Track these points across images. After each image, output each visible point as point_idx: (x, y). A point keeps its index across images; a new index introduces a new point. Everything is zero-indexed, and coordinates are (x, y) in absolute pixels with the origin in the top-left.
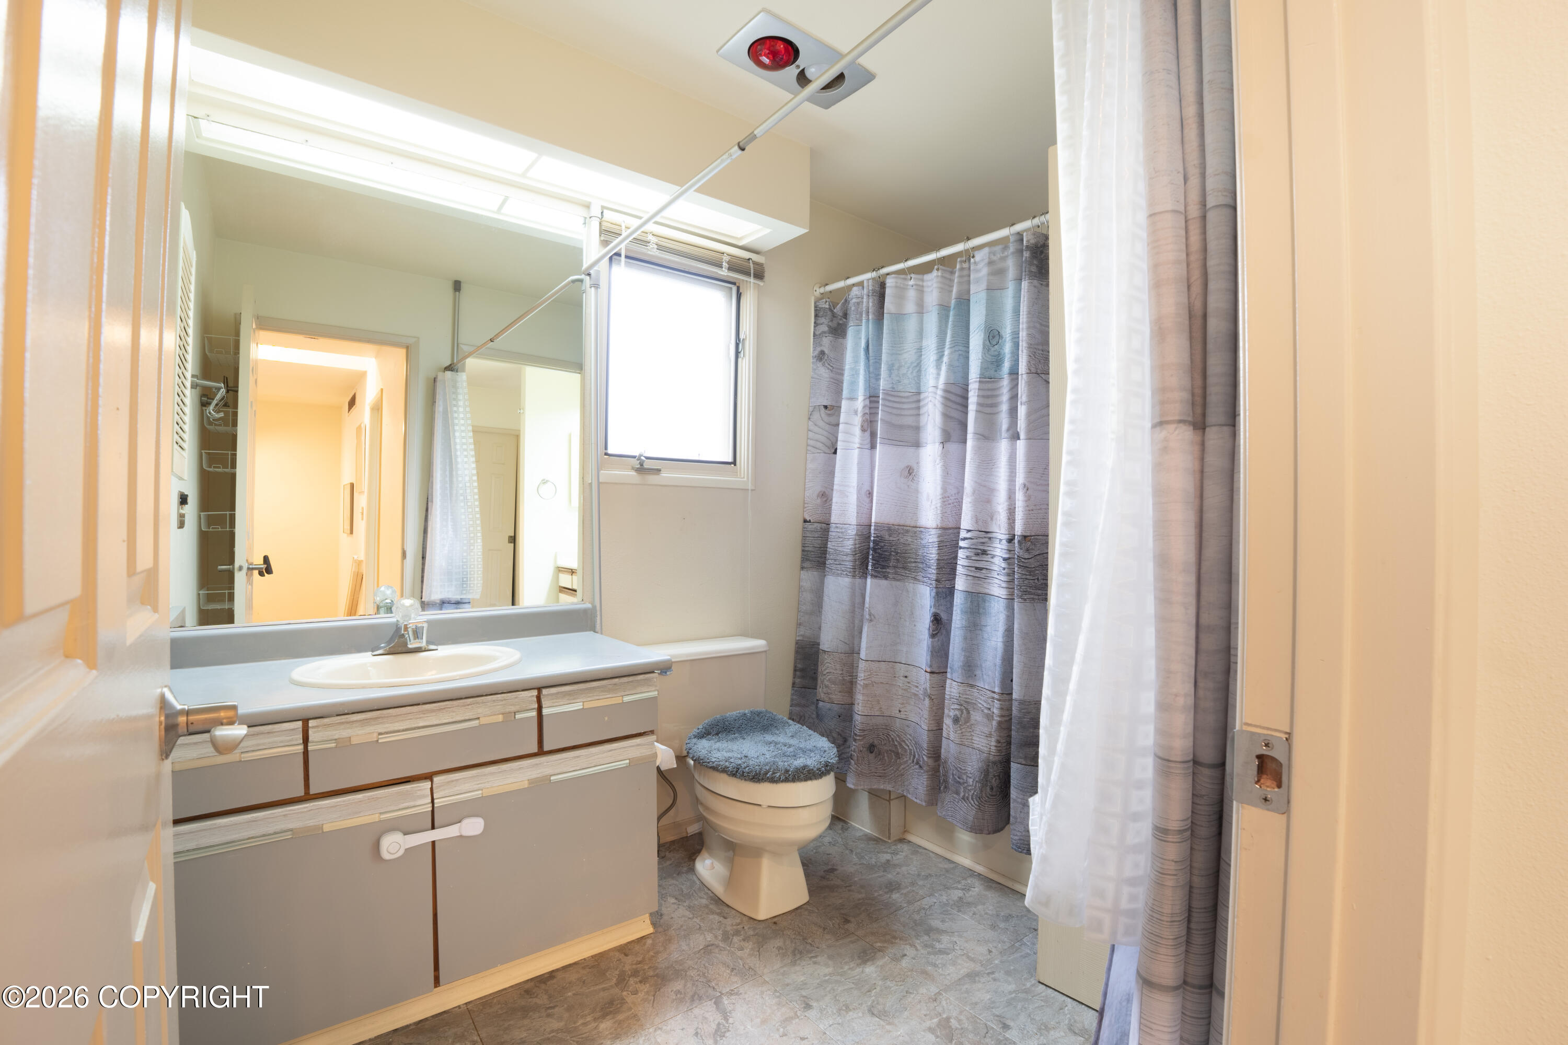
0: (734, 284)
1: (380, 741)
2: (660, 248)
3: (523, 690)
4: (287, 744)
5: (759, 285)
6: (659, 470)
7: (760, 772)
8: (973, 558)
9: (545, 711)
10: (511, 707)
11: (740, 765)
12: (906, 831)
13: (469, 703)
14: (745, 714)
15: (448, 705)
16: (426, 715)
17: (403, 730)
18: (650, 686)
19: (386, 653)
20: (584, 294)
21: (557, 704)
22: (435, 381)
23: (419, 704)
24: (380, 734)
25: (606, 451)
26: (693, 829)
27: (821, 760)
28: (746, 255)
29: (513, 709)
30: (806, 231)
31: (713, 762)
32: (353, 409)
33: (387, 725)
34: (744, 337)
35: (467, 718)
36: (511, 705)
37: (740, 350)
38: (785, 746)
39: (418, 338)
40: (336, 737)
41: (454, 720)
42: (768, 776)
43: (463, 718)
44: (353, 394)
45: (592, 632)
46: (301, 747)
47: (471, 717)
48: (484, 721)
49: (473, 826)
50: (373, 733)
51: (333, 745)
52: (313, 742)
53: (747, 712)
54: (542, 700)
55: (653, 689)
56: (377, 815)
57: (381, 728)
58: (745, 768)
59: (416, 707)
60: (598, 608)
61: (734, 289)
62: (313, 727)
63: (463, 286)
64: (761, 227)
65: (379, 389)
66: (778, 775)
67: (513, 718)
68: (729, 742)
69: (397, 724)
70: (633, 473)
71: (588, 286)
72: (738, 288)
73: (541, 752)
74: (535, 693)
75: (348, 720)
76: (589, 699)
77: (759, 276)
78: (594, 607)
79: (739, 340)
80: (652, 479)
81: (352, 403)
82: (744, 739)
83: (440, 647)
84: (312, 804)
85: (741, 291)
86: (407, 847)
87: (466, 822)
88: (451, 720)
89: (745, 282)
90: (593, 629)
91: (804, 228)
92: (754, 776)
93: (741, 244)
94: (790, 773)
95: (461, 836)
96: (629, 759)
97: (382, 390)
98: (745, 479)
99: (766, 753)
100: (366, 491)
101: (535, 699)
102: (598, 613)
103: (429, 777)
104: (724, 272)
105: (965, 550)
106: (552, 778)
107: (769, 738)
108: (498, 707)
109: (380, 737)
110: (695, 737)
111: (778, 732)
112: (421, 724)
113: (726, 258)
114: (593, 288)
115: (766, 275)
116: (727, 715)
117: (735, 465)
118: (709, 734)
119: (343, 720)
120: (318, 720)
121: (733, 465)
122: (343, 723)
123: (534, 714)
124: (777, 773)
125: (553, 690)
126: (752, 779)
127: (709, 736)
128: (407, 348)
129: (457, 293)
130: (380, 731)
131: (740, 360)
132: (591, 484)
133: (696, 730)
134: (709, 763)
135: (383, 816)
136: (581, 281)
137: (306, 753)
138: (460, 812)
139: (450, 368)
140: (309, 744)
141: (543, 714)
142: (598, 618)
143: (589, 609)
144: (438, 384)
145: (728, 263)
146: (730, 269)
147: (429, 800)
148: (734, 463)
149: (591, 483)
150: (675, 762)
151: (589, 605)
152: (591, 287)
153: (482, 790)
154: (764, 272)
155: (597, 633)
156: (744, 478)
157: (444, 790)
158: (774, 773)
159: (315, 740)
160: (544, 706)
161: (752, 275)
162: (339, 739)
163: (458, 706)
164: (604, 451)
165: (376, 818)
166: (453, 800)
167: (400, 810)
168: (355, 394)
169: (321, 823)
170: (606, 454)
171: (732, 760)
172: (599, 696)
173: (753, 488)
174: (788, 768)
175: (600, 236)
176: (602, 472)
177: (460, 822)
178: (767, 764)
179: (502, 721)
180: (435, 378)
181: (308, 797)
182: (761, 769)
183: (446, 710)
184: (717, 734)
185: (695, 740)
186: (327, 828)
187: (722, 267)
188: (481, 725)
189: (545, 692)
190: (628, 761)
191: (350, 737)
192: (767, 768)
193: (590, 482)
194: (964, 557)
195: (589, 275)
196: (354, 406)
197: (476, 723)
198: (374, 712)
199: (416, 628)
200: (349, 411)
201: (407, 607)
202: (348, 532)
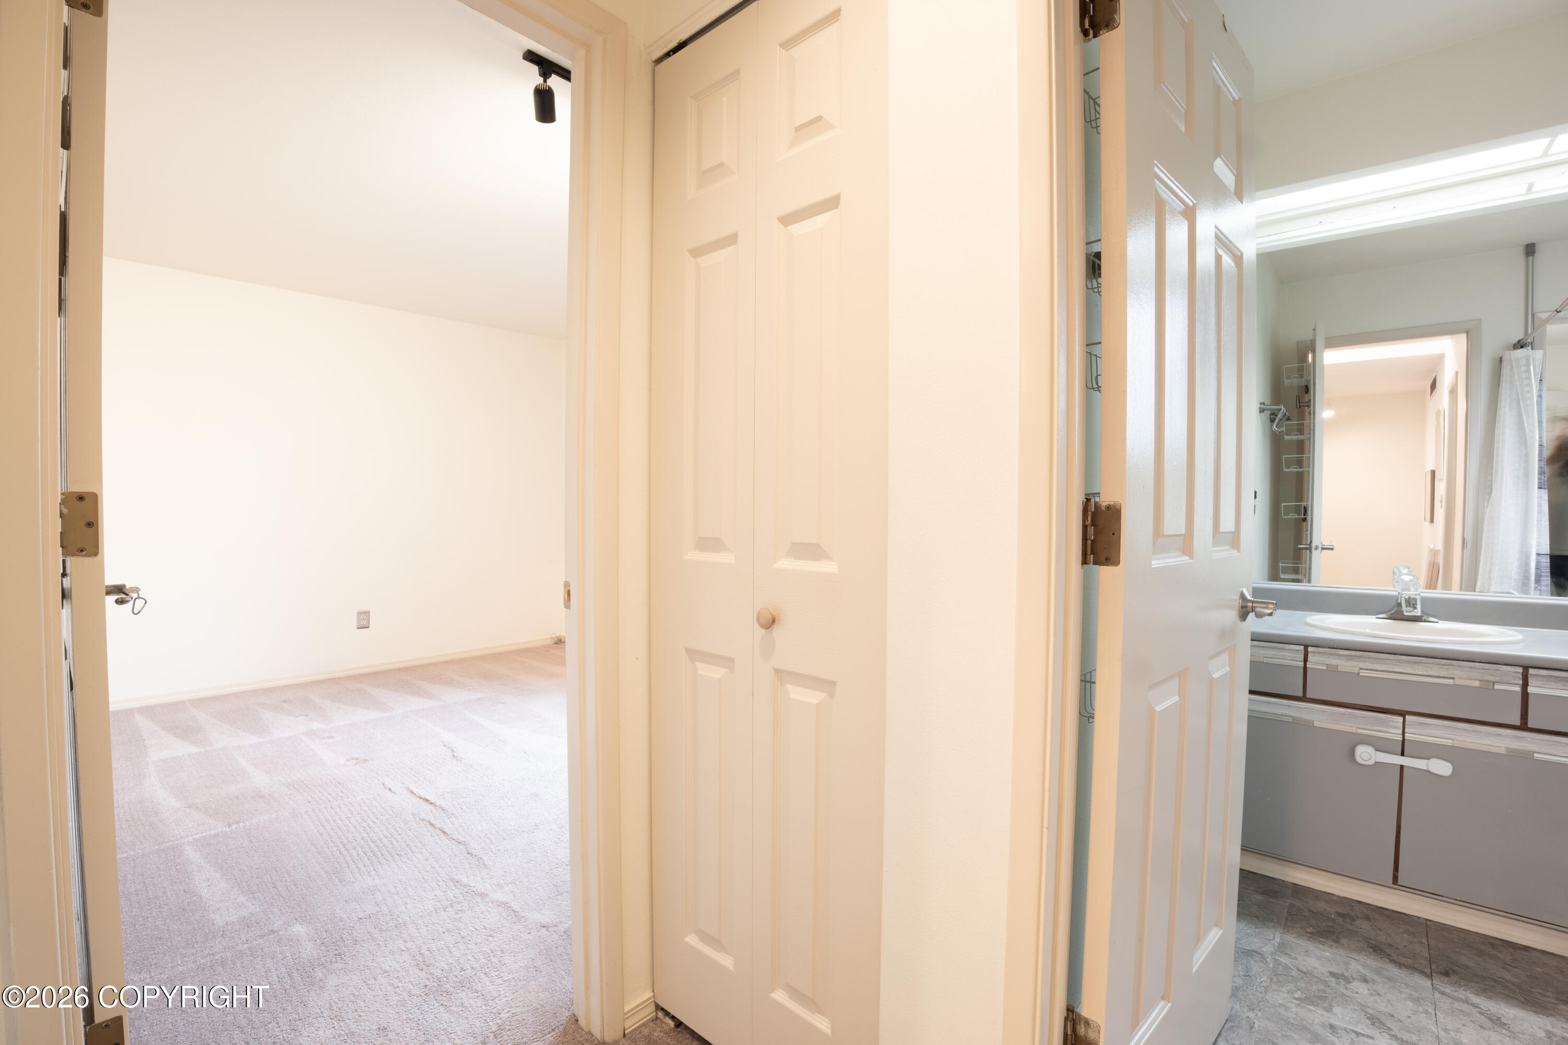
1: (1361, 674)
3: (1507, 665)
4: (1293, 659)
9: (1531, 690)
10: (1489, 676)
13: (1444, 663)
15: (1424, 661)
16: (1402, 664)
17: (1381, 671)
19: (1388, 617)
21: (1545, 685)
22: (1501, 360)
23: (1396, 654)
24: (1361, 669)
29: (1492, 678)
32: (1434, 392)
33: (1368, 664)
35: (1441, 675)
39: (1479, 322)
40: (1328, 663)
41: (1428, 674)
43: (1437, 675)
44: (1433, 377)
46: (1302, 663)
47: (1446, 676)
48: (1458, 682)
49: (1442, 768)
50: (1356, 667)
51: (1325, 668)
52: (1310, 662)
54: (1529, 678)
56: (1355, 728)
57: (1362, 665)
59: (1393, 655)
62: (1311, 652)
63: (1537, 247)
65: (1455, 371)
67: (1491, 687)
69: (1375, 665)
73: (1524, 727)
74: (1521, 670)
75: (1336, 653)
81: (1433, 386)
83: (1440, 622)
84: (1307, 704)
86: (1377, 761)
87: (1433, 761)
88: (1425, 673)
95: (1428, 771)
97: (1457, 373)
100: (1444, 479)
101: (1521, 676)
103: (1403, 714)
106: (1535, 755)
108: (1475, 673)
109: (1361, 671)
112: (1398, 670)
119: (1332, 652)
120: (1315, 648)
122: (1333, 654)
123: (1519, 688)
125: (1542, 673)
128: (1467, 332)
129: (1531, 257)
130: (1362, 667)
135: (1359, 730)
137: (1305, 668)
138: (1429, 751)
139: (1521, 344)
140: (1308, 663)
141: (1529, 691)
144: (1505, 363)
147: (1400, 731)
153: (1453, 740)
157: (1415, 728)
159: (1312, 661)
160: (1530, 684)
162: (1329, 664)
163: (1432, 663)
165: (1354, 730)
166: (1421, 739)
167: (1374, 730)
168: (1435, 377)
169: (1313, 719)
177: (1428, 759)
179: (1479, 687)
180: (1501, 358)
181: (1304, 698)
183: (1422, 664)
186: (1316, 724)
188: (1455, 685)
189: (1532, 671)
191: (1337, 666)
196: (1435, 390)
197: (1450, 682)
198: (1357, 652)
199: (1409, 598)
200: (1431, 394)
201: (1407, 582)
202: (1429, 520)
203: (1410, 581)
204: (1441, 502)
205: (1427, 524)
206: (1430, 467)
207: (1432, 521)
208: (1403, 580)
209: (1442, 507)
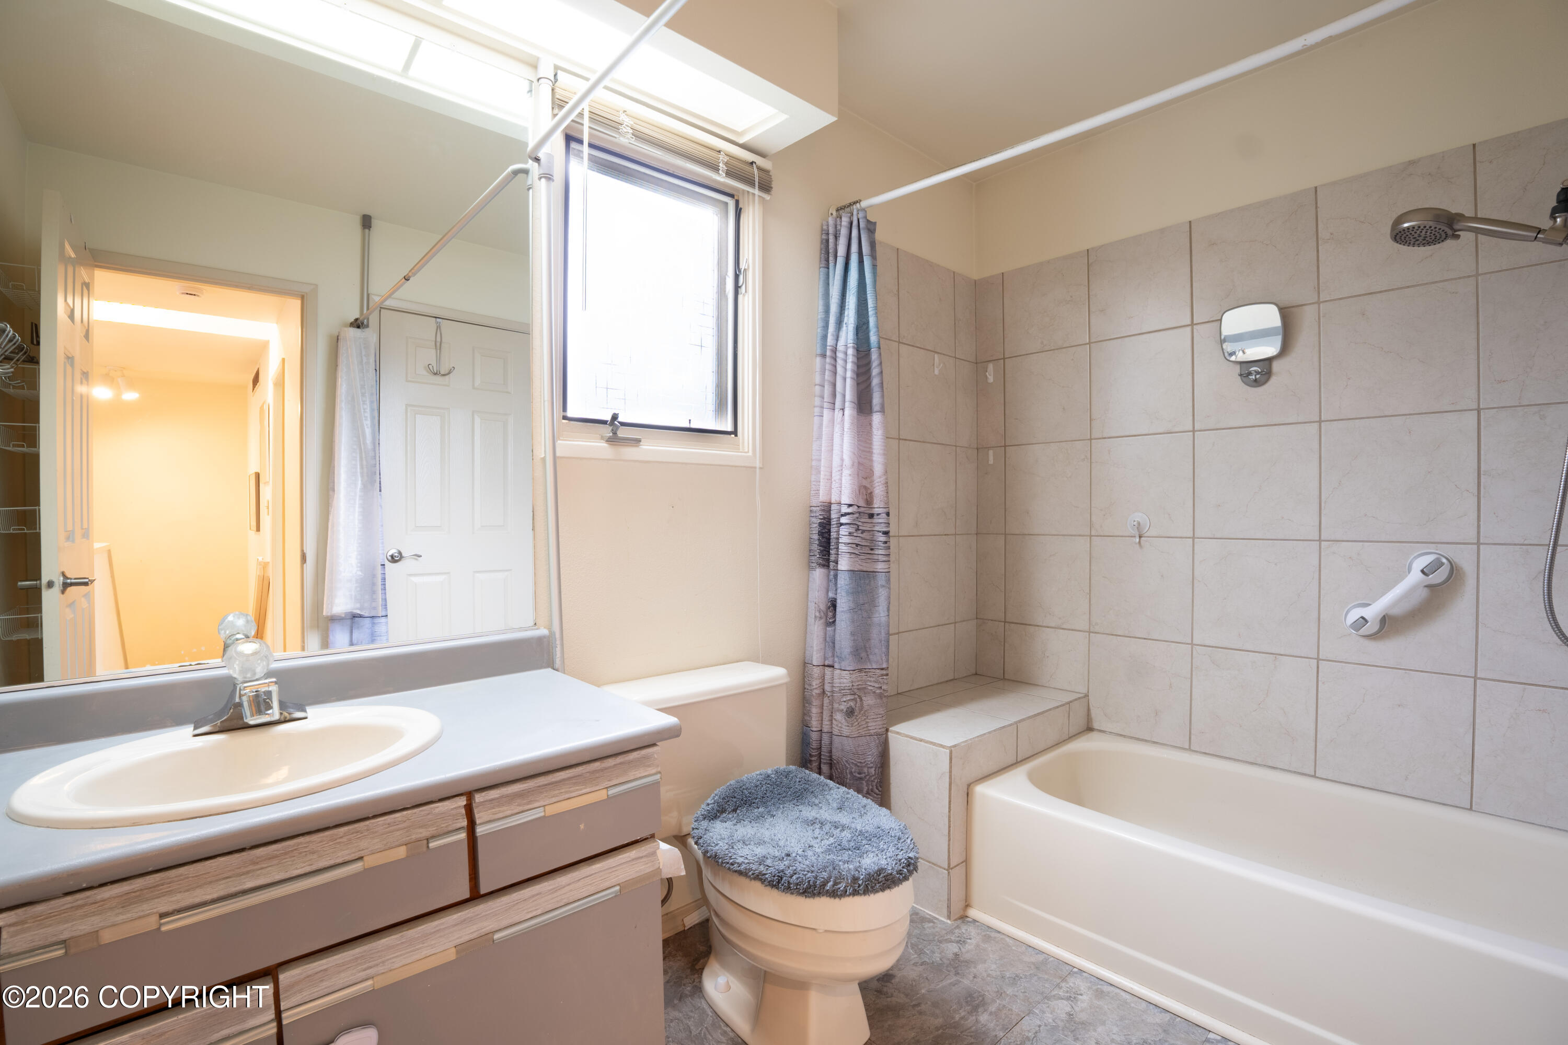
0: (732, 196)
1: (164, 929)
2: (639, 136)
3: (442, 800)
5: (763, 198)
6: (638, 441)
7: (815, 883)
8: (855, 534)
9: (480, 830)
10: (421, 830)
11: (783, 871)
12: (967, 906)
13: (341, 834)
14: (768, 776)
15: (301, 843)
16: (258, 866)
17: (213, 902)
18: (649, 766)
19: (217, 729)
20: (531, 191)
21: (501, 815)
22: (338, 339)
23: (243, 850)
24: (162, 916)
25: (565, 414)
26: (691, 920)
27: (899, 857)
28: (750, 157)
29: (424, 833)
30: (836, 119)
31: (740, 865)
32: (257, 386)
33: (179, 897)
34: (746, 268)
35: (340, 860)
36: (419, 827)
37: (740, 284)
38: (836, 827)
39: (317, 285)
40: (67, 935)
41: (314, 868)
42: (828, 888)
43: (330, 863)
44: (256, 370)
45: (550, 670)
47: (347, 858)
48: (371, 861)
50: (148, 915)
51: (60, 952)
53: (770, 772)
54: (476, 811)
55: (654, 771)
57: (164, 905)
58: (791, 877)
59: (237, 855)
60: (558, 635)
61: (731, 203)
63: (375, 222)
64: (777, 111)
65: (281, 358)
66: (842, 886)
67: (425, 849)
68: (753, 824)
69: (198, 892)
70: (604, 445)
71: (536, 177)
72: (737, 202)
73: (476, 896)
74: (462, 801)
75: (92, 899)
76: (554, 800)
77: (766, 187)
78: (552, 634)
79: (740, 271)
80: (629, 452)
81: (256, 380)
82: (773, 816)
83: (311, 713)
85: (740, 206)
88: (308, 869)
89: (746, 194)
90: (551, 664)
91: (832, 115)
92: (807, 888)
93: (741, 141)
94: (860, 882)
96: (619, 884)
97: (283, 360)
98: (750, 454)
99: (813, 843)
100: (271, 482)
101: (463, 811)
102: (558, 642)
103: (270, 973)
104: (720, 178)
105: (847, 527)
106: (496, 936)
107: (809, 813)
108: (398, 833)
109: (163, 921)
110: (704, 818)
111: (817, 801)
112: (249, 884)
113: (722, 158)
114: (543, 180)
115: (774, 185)
116: (744, 778)
117: (736, 435)
118: (723, 811)
119: (80, 902)
121: (733, 436)
122: (77, 908)
123: (463, 835)
124: (840, 883)
125: (494, 794)
126: (803, 893)
127: (724, 815)
128: (303, 298)
129: (367, 231)
130: (163, 909)
131: (740, 297)
132: (544, 459)
133: (704, 806)
134: (732, 864)
136: (526, 172)
139: (358, 324)
141: (478, 835)
142: (558, 649)
143: (544, 637)
144: (341, 344)
145: (726, 164)
146: (729, 174)
147: (272, 1014)
148: (735, 432)
149: (545, 457)
150: (683, 867)
151: (543, 631)
152: (540, 179)
153: (373, 977)
154: (771, 182)
155: (557, 670)
156: (748, 452)
157: (300, 990)
158: (835, 884)
160: (478, 822)
161: (757, 184)
162: (70, 939)
164: (562, 414)
166: (316, 1004)
168: (258, 369)
170: (565, 418)
171: (769, 862)
172: (571, 792)
173: (761, 466)
174: (856, 874)
175: (553, 108)
176: (559, 442)
178: (824, 868)
179: (407, 857)
180: (338, 336)
182: (816, 878)
184: (735, 810)
185: (705, 824)
187: (718, 170)
188: (366, 871)
189: (478, 798)
190: (618, 888)
192: (825, 875)
193: (543, 456)
194: (847, 534)
195: (537, 160)
196: (258, 384)
197: (357, 867)
198: (148, 878)
199: (257, 696)
200: (253, 390)
201: (248, 655)
202: (255, 529)
203: (255, 653)
204: (268, 508)
205: (252, 534)
206: (253, 468)
207: (258, 529)
208: (241, 654)
209: (268, 514)
